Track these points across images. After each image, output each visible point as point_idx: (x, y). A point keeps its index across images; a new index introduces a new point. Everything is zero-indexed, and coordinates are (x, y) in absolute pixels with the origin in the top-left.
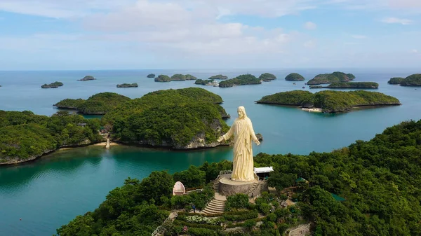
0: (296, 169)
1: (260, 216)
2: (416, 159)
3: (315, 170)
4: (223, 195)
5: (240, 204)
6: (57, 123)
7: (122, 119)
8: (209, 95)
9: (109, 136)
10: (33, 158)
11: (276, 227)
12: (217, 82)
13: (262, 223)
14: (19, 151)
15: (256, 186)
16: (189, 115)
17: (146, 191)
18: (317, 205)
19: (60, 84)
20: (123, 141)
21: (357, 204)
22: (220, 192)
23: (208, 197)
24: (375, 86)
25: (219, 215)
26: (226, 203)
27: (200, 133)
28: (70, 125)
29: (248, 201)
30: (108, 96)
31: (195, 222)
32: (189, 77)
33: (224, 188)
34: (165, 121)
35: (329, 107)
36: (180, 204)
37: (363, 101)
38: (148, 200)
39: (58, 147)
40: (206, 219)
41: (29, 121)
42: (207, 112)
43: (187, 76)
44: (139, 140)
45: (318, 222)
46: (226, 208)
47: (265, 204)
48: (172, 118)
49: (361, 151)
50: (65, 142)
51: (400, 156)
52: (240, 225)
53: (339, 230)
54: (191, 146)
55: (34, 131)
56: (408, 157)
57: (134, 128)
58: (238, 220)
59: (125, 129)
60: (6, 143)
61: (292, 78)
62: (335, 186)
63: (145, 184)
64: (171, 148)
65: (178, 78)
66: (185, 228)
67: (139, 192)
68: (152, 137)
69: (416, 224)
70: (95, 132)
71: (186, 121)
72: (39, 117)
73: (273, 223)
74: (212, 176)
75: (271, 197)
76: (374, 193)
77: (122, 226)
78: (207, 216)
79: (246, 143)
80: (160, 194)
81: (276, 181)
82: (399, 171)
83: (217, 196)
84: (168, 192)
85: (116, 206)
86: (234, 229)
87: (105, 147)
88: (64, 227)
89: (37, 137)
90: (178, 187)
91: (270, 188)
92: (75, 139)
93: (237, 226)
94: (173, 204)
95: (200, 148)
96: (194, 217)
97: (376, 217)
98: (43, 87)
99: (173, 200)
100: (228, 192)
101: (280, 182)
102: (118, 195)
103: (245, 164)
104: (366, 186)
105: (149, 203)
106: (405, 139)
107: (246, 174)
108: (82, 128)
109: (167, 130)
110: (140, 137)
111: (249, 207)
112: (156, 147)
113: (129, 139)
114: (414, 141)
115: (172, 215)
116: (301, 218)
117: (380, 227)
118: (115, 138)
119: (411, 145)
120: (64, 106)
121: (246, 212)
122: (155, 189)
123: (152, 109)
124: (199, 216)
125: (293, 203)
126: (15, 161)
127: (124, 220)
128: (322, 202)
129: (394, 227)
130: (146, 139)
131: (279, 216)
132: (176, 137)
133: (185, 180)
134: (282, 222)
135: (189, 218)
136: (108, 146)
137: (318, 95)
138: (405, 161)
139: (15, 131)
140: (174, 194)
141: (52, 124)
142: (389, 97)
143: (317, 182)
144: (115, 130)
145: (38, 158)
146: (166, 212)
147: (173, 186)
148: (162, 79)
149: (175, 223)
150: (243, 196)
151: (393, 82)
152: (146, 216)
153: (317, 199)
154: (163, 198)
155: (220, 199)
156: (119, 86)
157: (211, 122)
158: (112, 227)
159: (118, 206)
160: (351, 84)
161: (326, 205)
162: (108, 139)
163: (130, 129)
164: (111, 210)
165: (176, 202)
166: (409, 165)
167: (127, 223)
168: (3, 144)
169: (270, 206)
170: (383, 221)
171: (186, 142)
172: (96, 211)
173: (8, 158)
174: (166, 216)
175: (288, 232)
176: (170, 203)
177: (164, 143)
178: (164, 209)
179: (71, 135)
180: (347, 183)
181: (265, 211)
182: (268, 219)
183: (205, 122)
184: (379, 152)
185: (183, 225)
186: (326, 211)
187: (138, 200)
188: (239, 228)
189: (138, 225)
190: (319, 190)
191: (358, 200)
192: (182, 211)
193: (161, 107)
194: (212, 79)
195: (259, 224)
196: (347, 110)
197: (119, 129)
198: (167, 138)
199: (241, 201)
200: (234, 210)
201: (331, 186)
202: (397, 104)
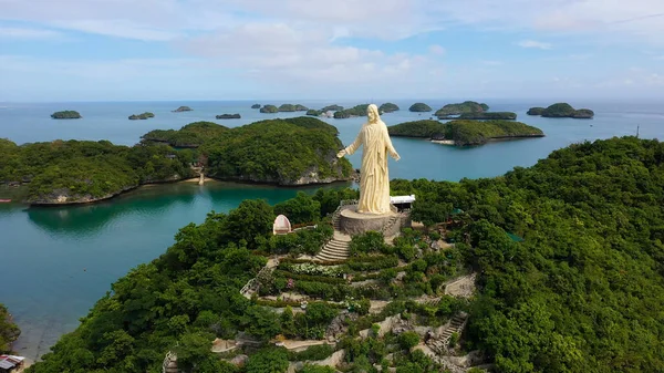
0: (449, 196)
1: (402, 264)
2: (599, 188)
3: (476, 199)
4: (346, 233)
5: (371, 245)
6: (139, 155)
7: (218, 150)
8: (323, 125)
9: (203, 171)
10: (109, 195)
11: (425, 279)
12: (331, 113)
13: (404, 273)
14: (92, 188)
15: (394, 220)
16: (299, 144)
17: (233, 229)
18: (485, 248)
19: (151, 116)
20: (219, 175)
21: (537, 246)
22: (341, 229)
23: (323, 237)
24: (513, 116)
25: (341, 263)
26: (350, 245)
27: (312, 165)
28: (155, 156)
29: (382, 241)
30: (205, 125)
31: (305, 273)
32: (299, 108)
33: (347, 224)
34: (269, 151)
35: (463, 139)
36: (283, 246)
37: (501, 132)
38: (236, 240)
39: (141, 184)
40: (321, 268)
41: (106, 152)
42: (321, 141)
43: (297, 106)
44: (239, 175)
45: (487, 272)
46: (350, 253)
47: (409, 246)
48: (279, 148)
49: (522, 180)
50: (149, 177)
51: (575, 185)
52: (374, 277)
53: (519, 283)
54: (301, 181)
55: (110, 163)
56: (586, 185)
57: (232, 161)
58: (369, 269)
59: (222, 162)
60: (75, 177)
61: (416, 108)
62: (507, 220)
63: (233, 218)
64: (278, 184)
65: (286, 108)
66: (291, 282)
67: (223, 230)
68: (255, 171)
69: (618, 274)
70: (185, 165)
71: (295, 152)
72: (117, 147)
73: (422, 274)
74: (329, 207)
75: (416, 236)
76: (558, 231)
77: (197, 279)
78: (324, 265)
79: (379, 158)
80: (254, 233)
81: (423, 213)
82: (578, 203)
83: (337, 235)
84: (265, 229)
85: (189, 250)
86: (363, 283)
87: (197, 183)
88: (121, 280)
89: (115, 170)
90: (281, 222)
91: (414, 224)
92: (162, 174)
93: (369, 278)
94: (273, 246)
95: (312, 184)
96: (303, 265)
97: (565, 264)
98: (130, 118)
99: (273, 241)
100: (352, 229)
101: (430, 214)
102: (192, 234)
103: (377, 189)
104: (546, 221)
105: (238, 245)
106: (580, 163)
107: (379, 203)
108: (170, 160)
109: (273, 163)
110: (239, 172)
111: (385, 251)
112: (259, 183)
113: (226, 174)
114: (594, 166)
115: (271, 263)
116: (461, 267)
117: (575, 279)
118: (210, 172)
119: (590, 170)
120: (152, 138)
121: (382, 258)
122: (248, 225)
123: (255, 139)
124: (312, 264)
125: (448, 245)
126: (87, 199)
127: (200, 270)
128: (492, 242)
129: (592, 279)
130: (248, 174)
131: (430, 264)
132: (283, 171)
133: (291, 212)
134: (434, 272)
135: (296, 267)
136: (201, 182)
137: (448, 125)
138: (585, 190)
139: (87, 163)
140: (275, 233)
141: (133, 156)
142: (532, 128)
143: (482, 215)
144: (210, 163)
145: (115, 196)
146: (262, 258)
147: (273, 221)
148: (268, 109)
149: (275, 274)
150: (375, 235)
151: (533, 112)
152: (233, 264)
153: (485, 238)
154: (259, 238)
155: (341, 240)
156: (218, 117)
157: (325, 153)
158: (183, 281)
159: (193, 250)
160: (486, 114)
161: (498, 248)
162: (202, 175)
163: (229, 162)
164: (182, 257)
165: (277, 244)
166: (592, 196)
167: (206, 275)
168: (72, 179)
169: (416, 249)
170: (575, 270)
171: (295, 177)
172: (161, 257)
173: (77, 196)
174: (263, 265)
175: (444, 288)
176: (267, 245)
177: (269, 178)
178: (260, 253)
179: (157, 168)
180: (521, 218)
181: (407, 256)
182: (415, 268)
183: (318, 153)
184: (548, 180)
185: (287, 277)
186: (499, 256)
187: (222, 242)
188: (371, 281)
189: (222, 278)
190: (487, 225)
191: (539, 240)
192: (285, 256)
193: (265, 136)
194: (325, 110)
195: (401, 275)
196: (483, 143)
197: (214, 163)
198: (273, 172)
199: (373, 242)
200: (363, 255)
201: (502, 221)
202: (540, 136)
